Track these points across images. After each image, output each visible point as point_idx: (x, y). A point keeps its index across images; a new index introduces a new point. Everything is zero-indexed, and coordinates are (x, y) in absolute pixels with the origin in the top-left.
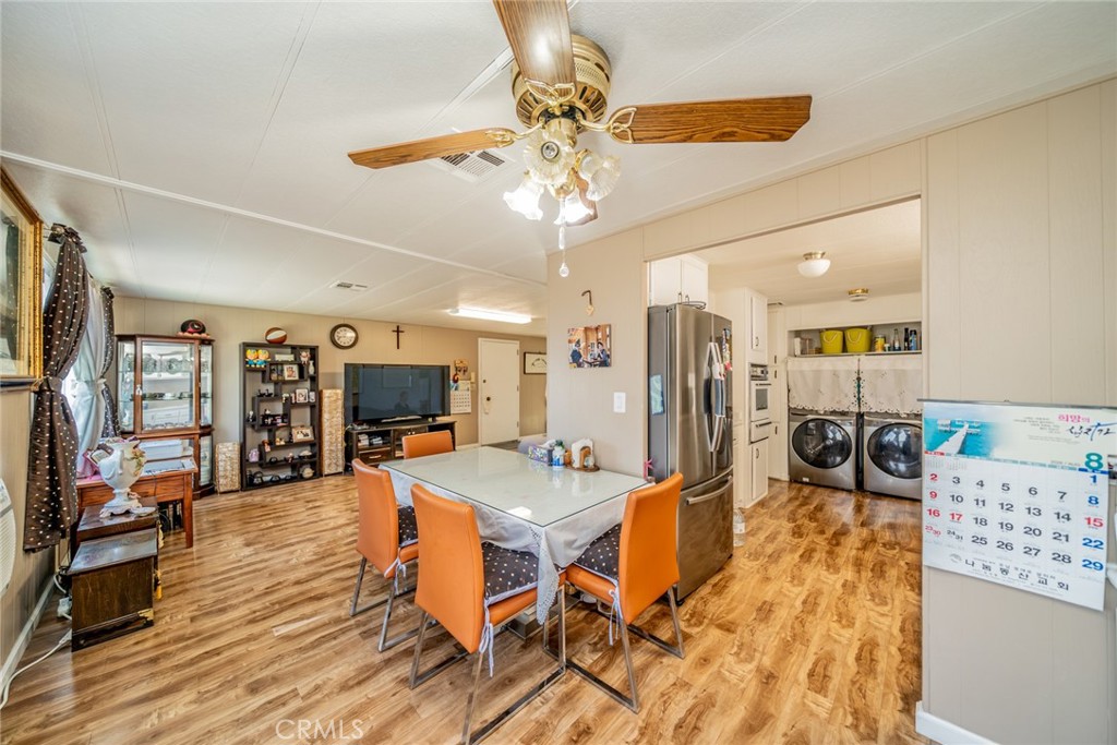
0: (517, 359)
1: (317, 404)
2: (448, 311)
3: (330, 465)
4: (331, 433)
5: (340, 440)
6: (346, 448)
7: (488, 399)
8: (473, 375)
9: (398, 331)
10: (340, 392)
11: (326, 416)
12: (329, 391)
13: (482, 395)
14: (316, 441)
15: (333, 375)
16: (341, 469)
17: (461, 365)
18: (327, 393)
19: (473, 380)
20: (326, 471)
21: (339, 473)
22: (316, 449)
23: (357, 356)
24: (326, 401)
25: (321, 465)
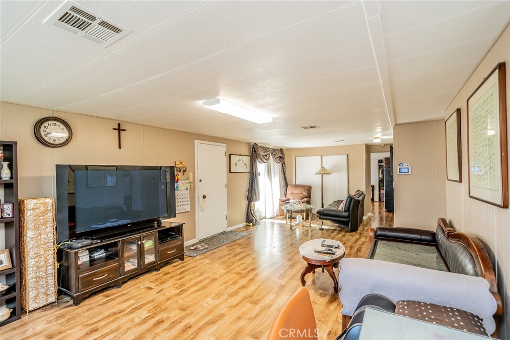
0: (225, 160)
1: (16, 220)
2: (200, 103)
3: (36, 297)
4: (38, 255)
5: (51, 261)
6: (59, 270)
7: (204, 197)
8: (191, 175)
9: (119, 130)
10: (50, 202)
11: (29, 234)
12: (35, 201)
13: (199, 193)
14: (15, 270)
15: (40, 180)
16: (52, 299)
17: (181, 166)
18: (30, 204)
19: (191, 180)
20: (31, 305)
21: (50, 305)
22: (15, 280)
23: (71, 156)
24: (29, 215)
25: (22, 298)
